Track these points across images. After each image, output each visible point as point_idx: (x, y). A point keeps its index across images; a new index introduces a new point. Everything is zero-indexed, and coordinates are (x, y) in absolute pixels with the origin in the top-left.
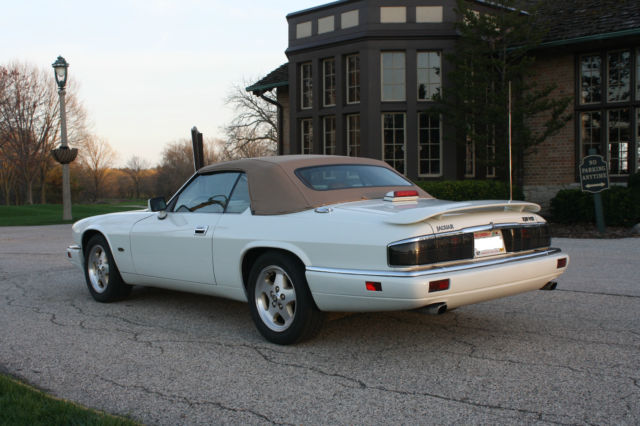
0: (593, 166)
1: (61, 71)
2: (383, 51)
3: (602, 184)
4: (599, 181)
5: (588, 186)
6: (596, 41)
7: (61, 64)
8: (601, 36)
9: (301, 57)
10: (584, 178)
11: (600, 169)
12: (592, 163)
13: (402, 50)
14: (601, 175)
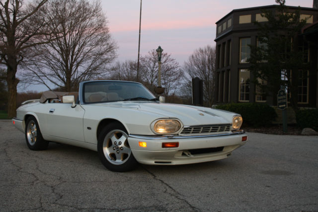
0: (282, 95)
1: (159, 53)
2: (240, 38)
3: (284, 106)
4: (283, 104)
5: (280, 106)
9: (219, 42)
10: (279, 102)
11: (284, 97)
12: (282, 93)
13: (249, 37)
14: (284, 101)
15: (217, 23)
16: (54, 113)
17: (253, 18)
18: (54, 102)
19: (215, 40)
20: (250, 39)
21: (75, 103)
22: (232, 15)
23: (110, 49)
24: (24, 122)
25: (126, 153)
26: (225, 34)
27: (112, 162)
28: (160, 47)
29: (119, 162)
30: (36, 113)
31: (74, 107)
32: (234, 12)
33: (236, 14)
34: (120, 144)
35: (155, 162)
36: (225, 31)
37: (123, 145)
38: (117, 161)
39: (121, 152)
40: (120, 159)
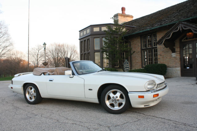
0: (126, 64)
1: (45, 46)
2: (94, 38)
3: (128, 69)
4: (127, 68)
5: (126, 69)
6: (141, 33)
7: (45, 44)
8: (141, 32)
9: (81, 40)
10: (125, 67)
11: (128, 65)
12: (126, 63)
13: (99, 38)
14: (128, 66)
15: (80, 31)
16: (53, 82)
17: (100, 29)
18: (49, 74)
19: (80, 39)
20: (99, 39)
21: (72, 75)
22: (90, 27)
23: (11, 44)
24: (23, 87)
25: (121, 102)
26: (85, 36)
27: (112, 108)
28: (45, 43)
29: (117, 108)
30: (35, 82)
31: (73, 77)
32: (91, 26)
33: (92, 27)
34: (117, 98)
35: (144, 106)
36: (85, 35)
37: (119, 98)
38: (115, 107)
39: (118, 102)
40: (117, 106)
